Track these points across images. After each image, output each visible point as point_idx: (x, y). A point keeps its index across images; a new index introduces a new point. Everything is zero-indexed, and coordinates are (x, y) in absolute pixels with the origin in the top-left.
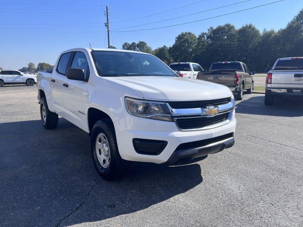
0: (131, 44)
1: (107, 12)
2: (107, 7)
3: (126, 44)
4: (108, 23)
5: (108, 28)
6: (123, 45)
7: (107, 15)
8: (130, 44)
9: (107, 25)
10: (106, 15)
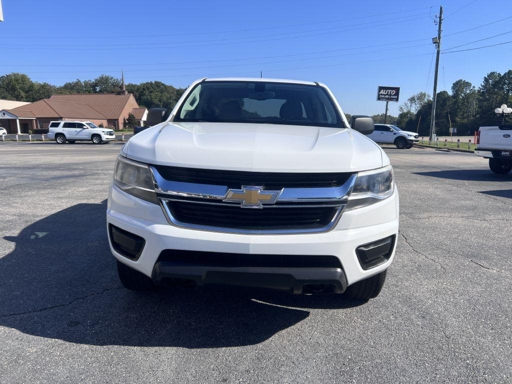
0: (505, 74)
1: (440, 17)
2: (441, 8)
3: (492, 74)
4: (439, 38)
5: (439, 47)
6: (485, 77)
7: (440, 23)
8: (502, 75)
9: (437, 42)
10: (438, 23)
